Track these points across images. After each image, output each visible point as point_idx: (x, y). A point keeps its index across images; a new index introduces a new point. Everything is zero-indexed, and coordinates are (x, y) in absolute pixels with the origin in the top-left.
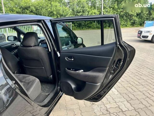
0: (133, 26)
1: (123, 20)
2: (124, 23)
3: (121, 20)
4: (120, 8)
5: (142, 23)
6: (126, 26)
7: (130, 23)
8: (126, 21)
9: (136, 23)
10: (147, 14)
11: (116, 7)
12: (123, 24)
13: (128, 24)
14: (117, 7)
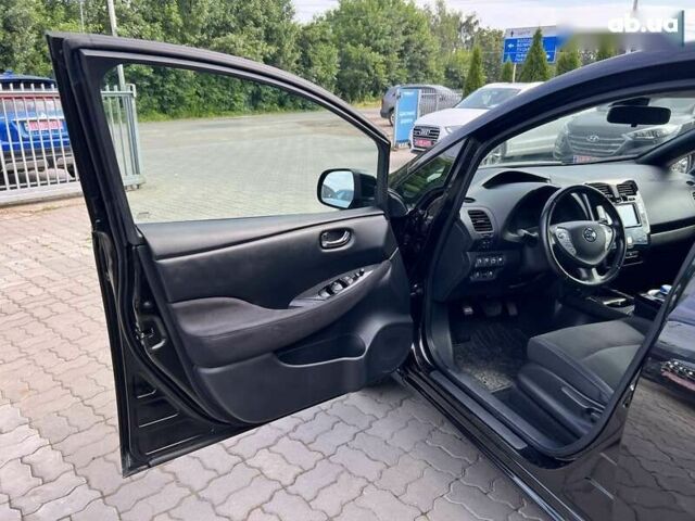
0: (256, 107)
1: (214, 80)
2: (221, 96)
3: (205, 81)
4: (195, 27)
5: (286, 97)
6: (231, 108)
7: (244, 97)
8: (227, 86)
9: (266, 95)
10: (297, 62)
11: (176, 18)
12: (219, 100)
13: (235, 100)
14: (181, 23)
